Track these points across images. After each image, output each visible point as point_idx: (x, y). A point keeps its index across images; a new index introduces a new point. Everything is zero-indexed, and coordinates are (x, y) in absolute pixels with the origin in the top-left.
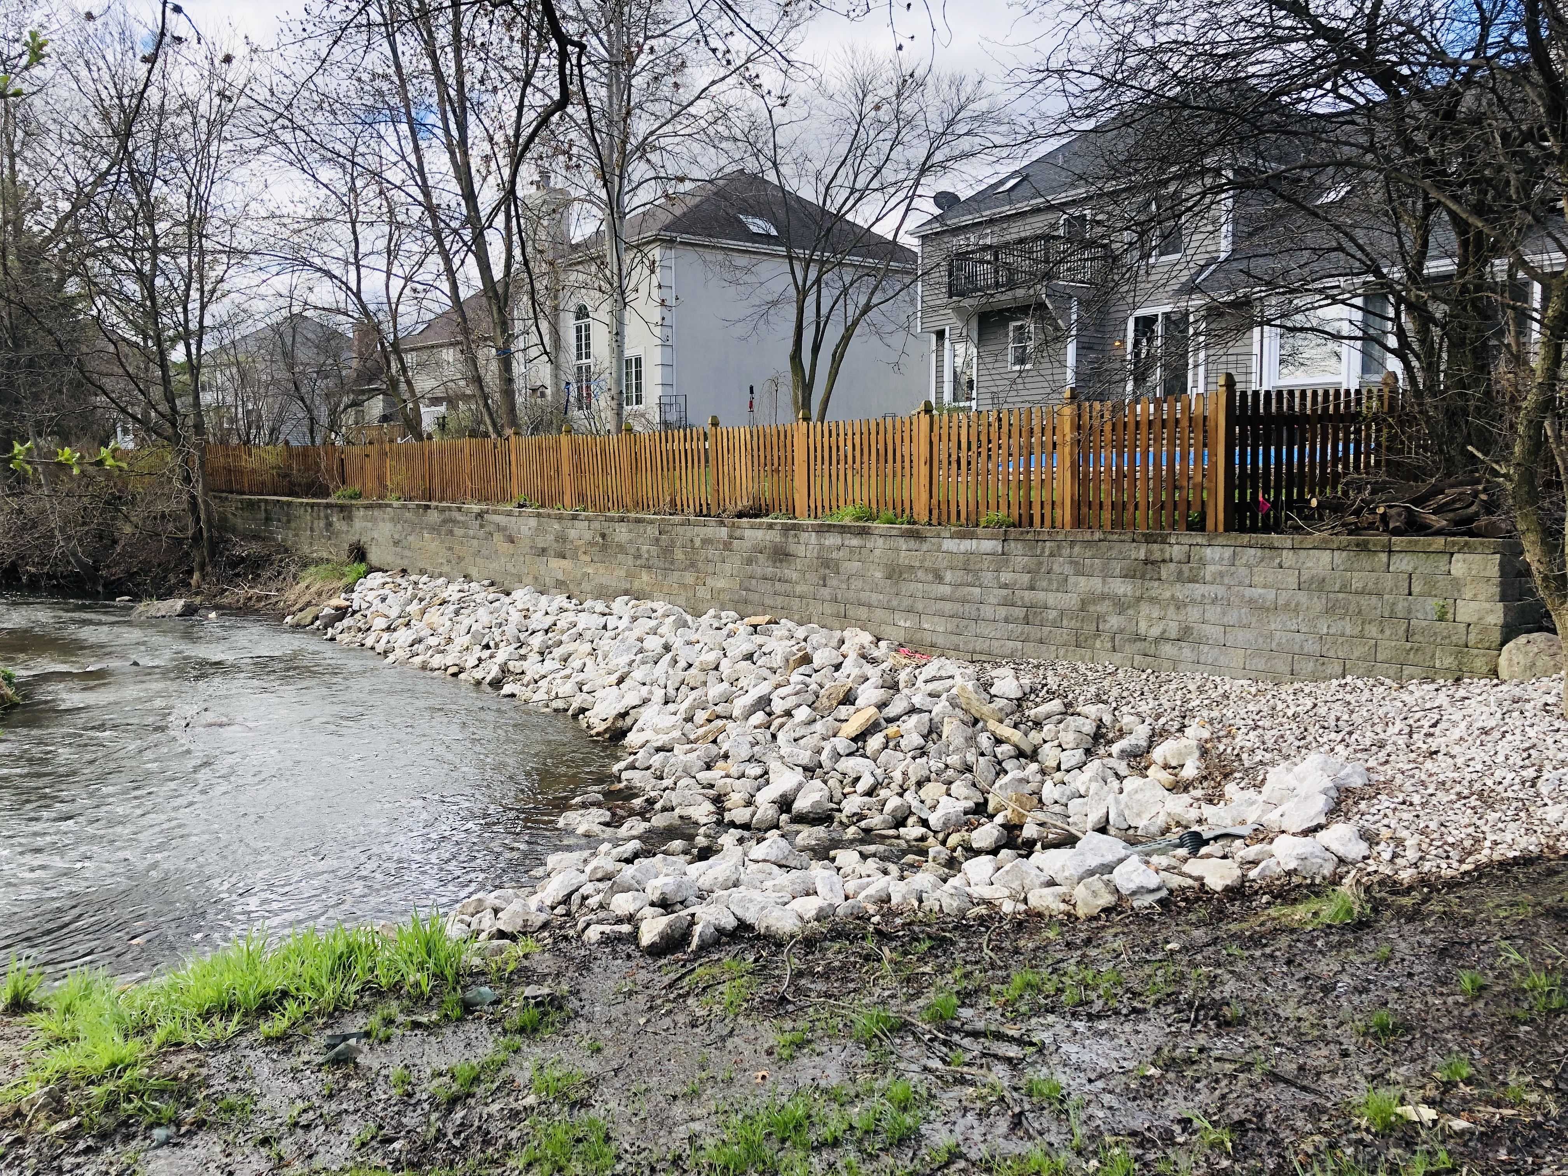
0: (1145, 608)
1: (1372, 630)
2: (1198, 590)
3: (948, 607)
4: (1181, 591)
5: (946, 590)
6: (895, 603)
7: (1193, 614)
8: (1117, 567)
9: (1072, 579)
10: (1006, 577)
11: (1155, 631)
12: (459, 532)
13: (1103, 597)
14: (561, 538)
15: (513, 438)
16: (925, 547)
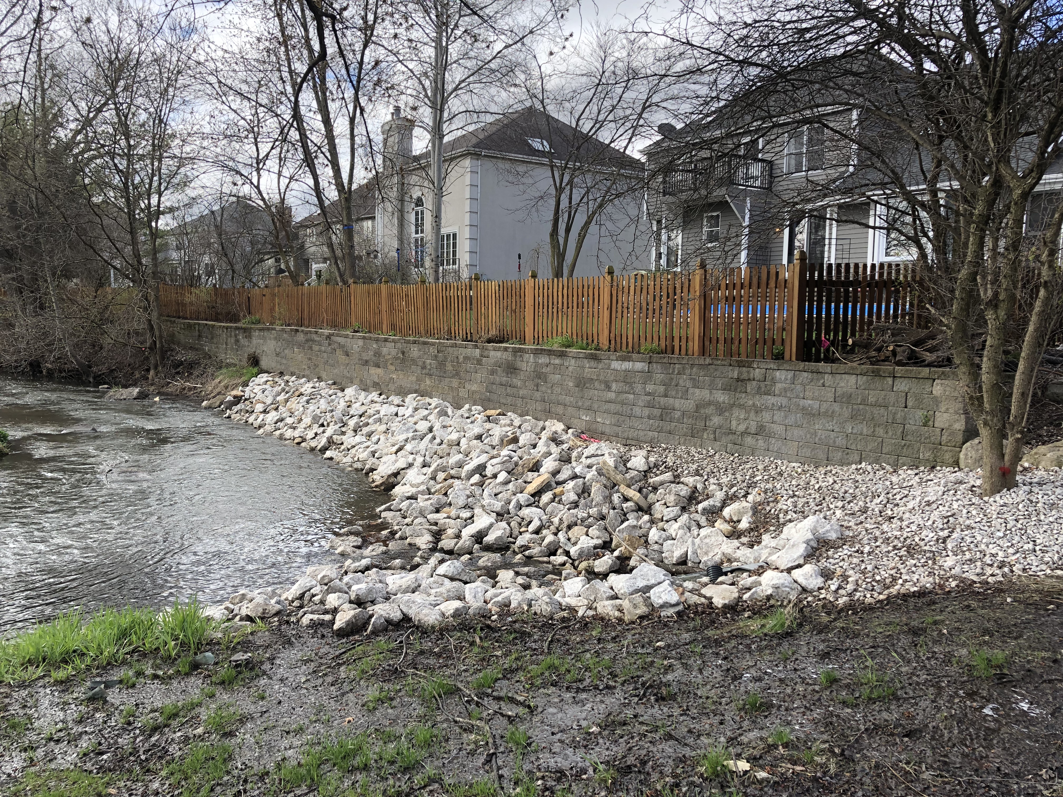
0: (736, 412)
1: (880, 431)
2: (771, 400)
3: (612, 407)
4: (758, 401)
5: (612, 395)
6: (580, 404)
7: (766, 416)
8: (719, 383)
9: (691, 390)
10: (650, 388)
11: (742, 428)
12: (316, 348)
13: (710, 403)
14: (378, 354)
15: (352, 286)
16: (600, 366)
